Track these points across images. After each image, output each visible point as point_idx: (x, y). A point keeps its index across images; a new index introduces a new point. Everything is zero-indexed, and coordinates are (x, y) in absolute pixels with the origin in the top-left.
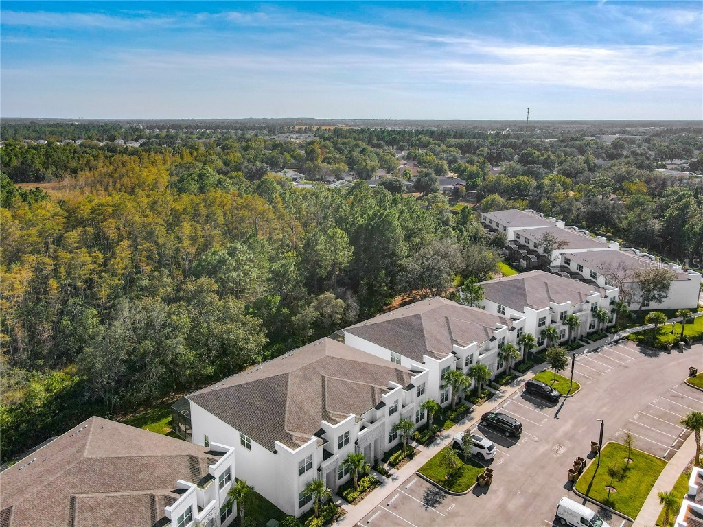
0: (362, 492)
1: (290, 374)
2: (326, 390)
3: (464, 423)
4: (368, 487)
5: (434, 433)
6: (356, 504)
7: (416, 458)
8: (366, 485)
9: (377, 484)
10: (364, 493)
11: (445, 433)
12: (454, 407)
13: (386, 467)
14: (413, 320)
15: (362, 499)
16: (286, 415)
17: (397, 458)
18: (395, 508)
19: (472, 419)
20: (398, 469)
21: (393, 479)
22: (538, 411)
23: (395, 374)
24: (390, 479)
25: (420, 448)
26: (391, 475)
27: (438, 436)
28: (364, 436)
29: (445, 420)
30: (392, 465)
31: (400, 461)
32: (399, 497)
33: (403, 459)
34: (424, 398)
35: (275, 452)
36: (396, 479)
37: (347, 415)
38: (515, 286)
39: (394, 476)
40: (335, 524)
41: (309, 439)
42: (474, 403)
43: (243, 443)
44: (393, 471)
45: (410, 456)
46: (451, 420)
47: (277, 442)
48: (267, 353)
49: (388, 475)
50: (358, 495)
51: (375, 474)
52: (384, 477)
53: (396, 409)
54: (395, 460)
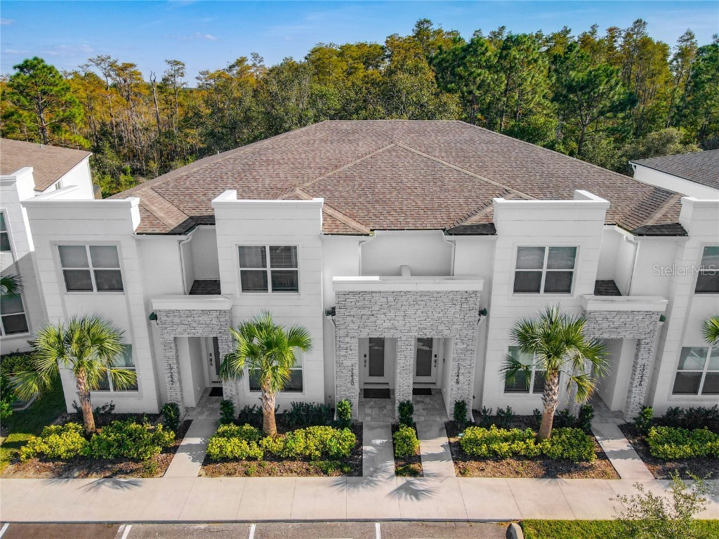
0: (270, 456)
4: (308, 459)
6: (213, 474)
10: (268, 464)
13: (432, 445)
15: (247, 474)
21: (406, 489)
24: (401, 481)
25: (632, 466)
26: (415, 473)
30: (461, 454)
31: (496, 457)
33: (516, 455)
36: (416, 494)
39: (418, 483)
40: (93, 479)
44: (439, 467)
49: (408, 464)
50: (250, 459)
51: (378, 442)
52: (391, 465)
53: (561, 283)
54: (475, 442)
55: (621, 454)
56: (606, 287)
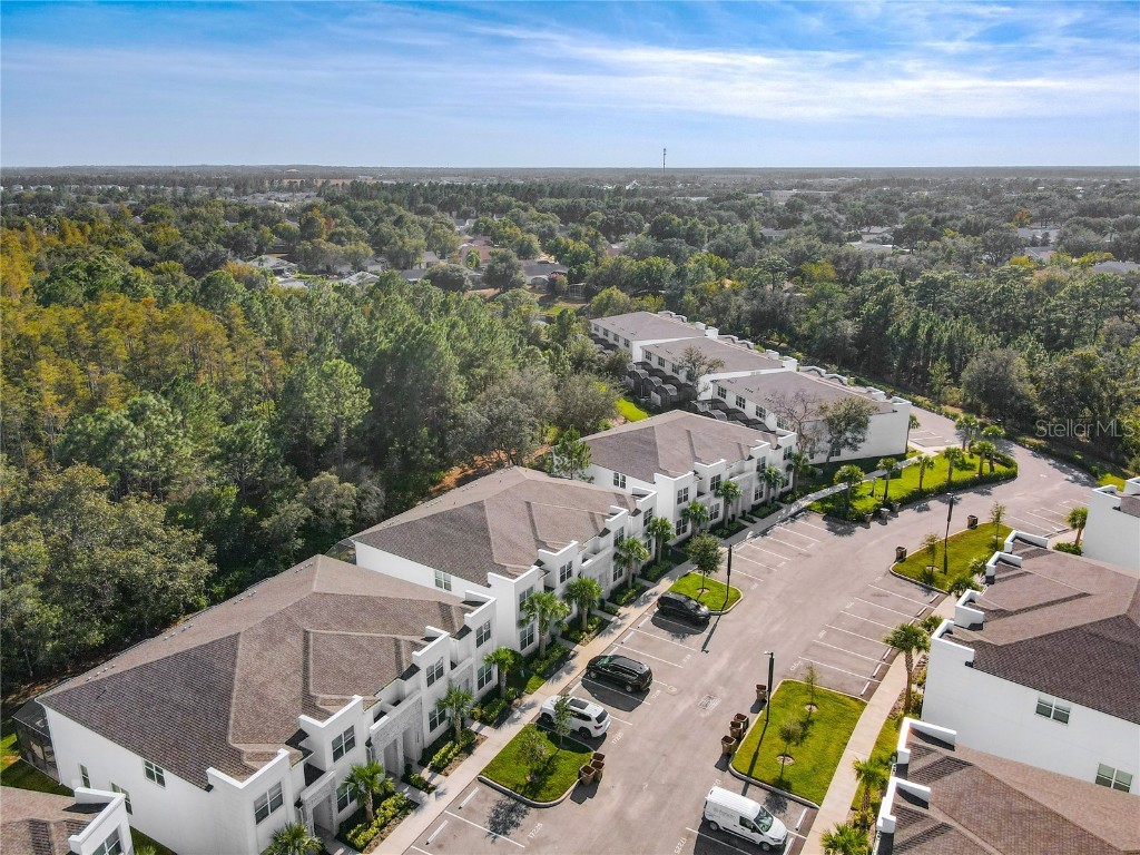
0: (382, 827)
1: (241, 636)
2: (311, 656)
3: (559, 678)
4: (393, 817)
5: (510, 702)
6: (371, 851)
7: (478, 751)
8: (389, 813)
9: (411, 806)
10: (386, 829)
11: (528, 699)
12: (543, 652)
13: (426, 774)
14: (471, 511)
15: (382, 839)
16: (232, 715)
17: (445, 756)
18: (440, 846)
19: (573, 668)
20: (447, 775)
21: (438, 795)
22: (676, 642)
23: (438, 612)
24: (433, 794)
25: (487, 731)
26: (434, 788)
27: (517, 706)
28: (383, 729)
29: (528, 677)
30: (437, 769)
31: (450, 761)
32: (448, 826)
33: (455, 755)
34: (490, 647)
35: (209, 788)
36: (442, 794)
37: (348, 697)
38: (640, 440)
39: (439, 790)
41: (274, 755)
42: (577, 642)
43: (150, 774)
44: (438, 779)
45: (469, 749)
46: (538, 675)
47: (211, 771)
48: (217, 589)
49: (429, 788)
50: (375, 835)
51: (406, 790)
52: (422, 793)
53: (440, 673)
54: (441, 760)
55: (480, 728)
56: (453, 665)
